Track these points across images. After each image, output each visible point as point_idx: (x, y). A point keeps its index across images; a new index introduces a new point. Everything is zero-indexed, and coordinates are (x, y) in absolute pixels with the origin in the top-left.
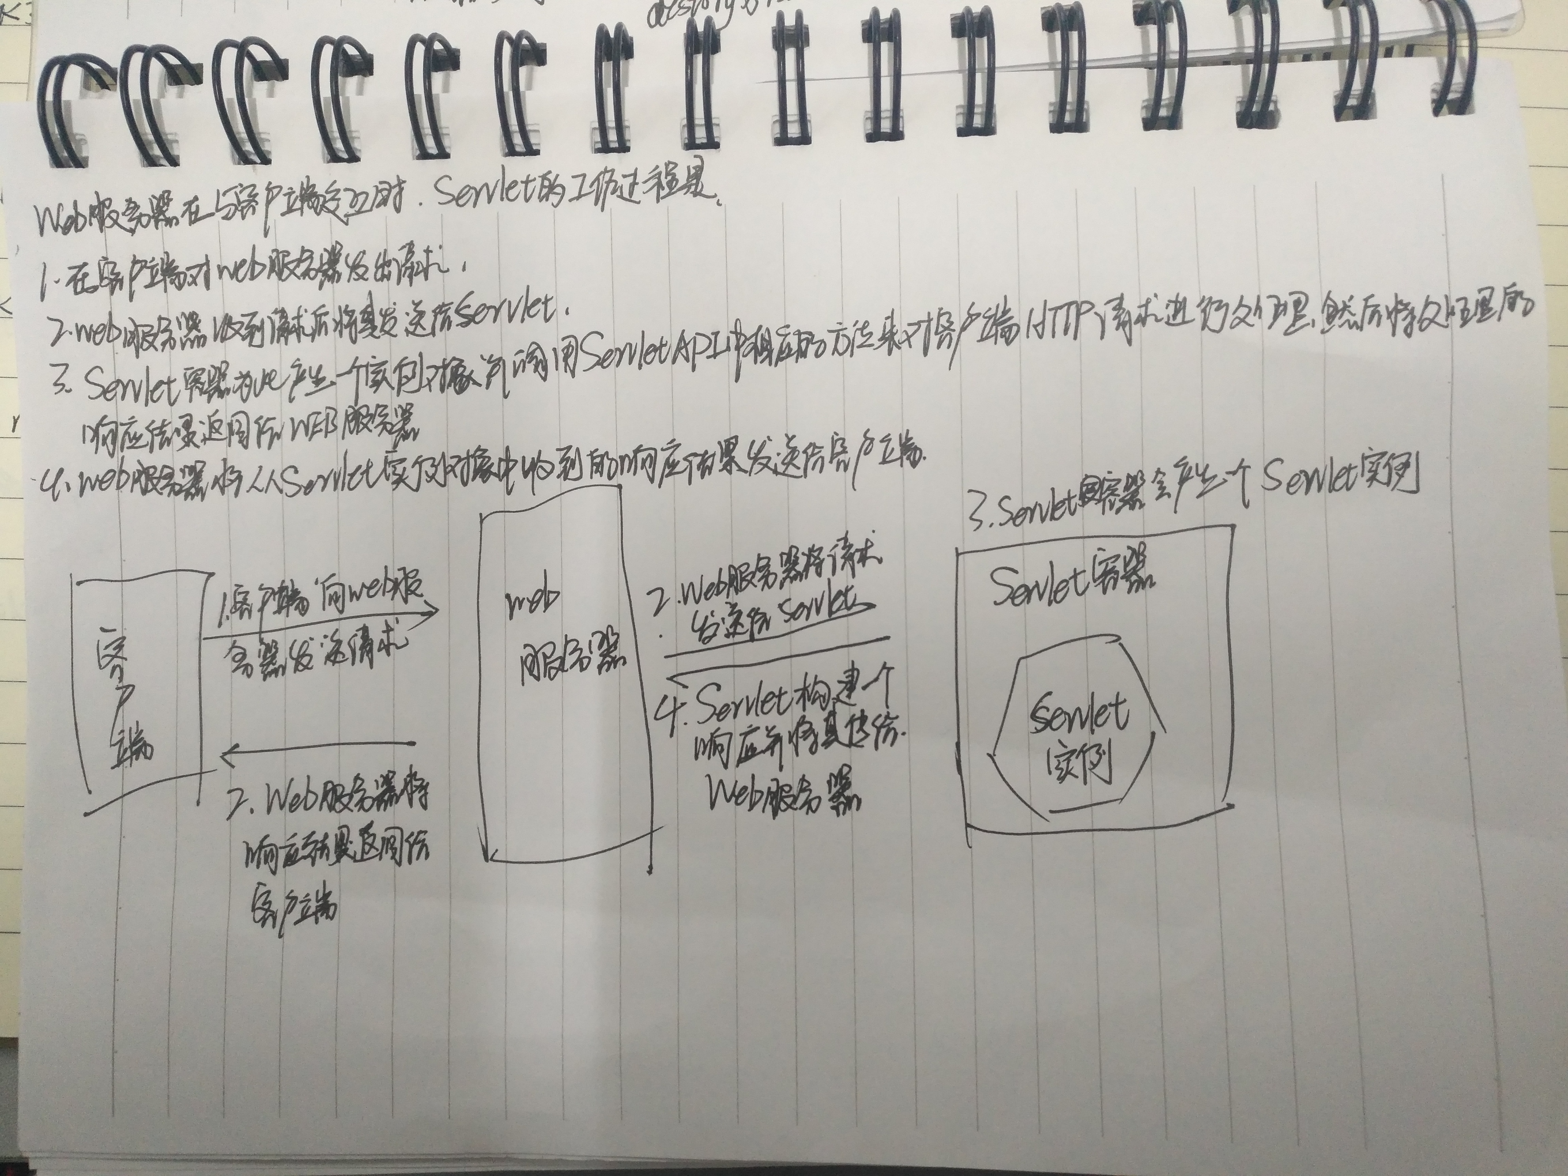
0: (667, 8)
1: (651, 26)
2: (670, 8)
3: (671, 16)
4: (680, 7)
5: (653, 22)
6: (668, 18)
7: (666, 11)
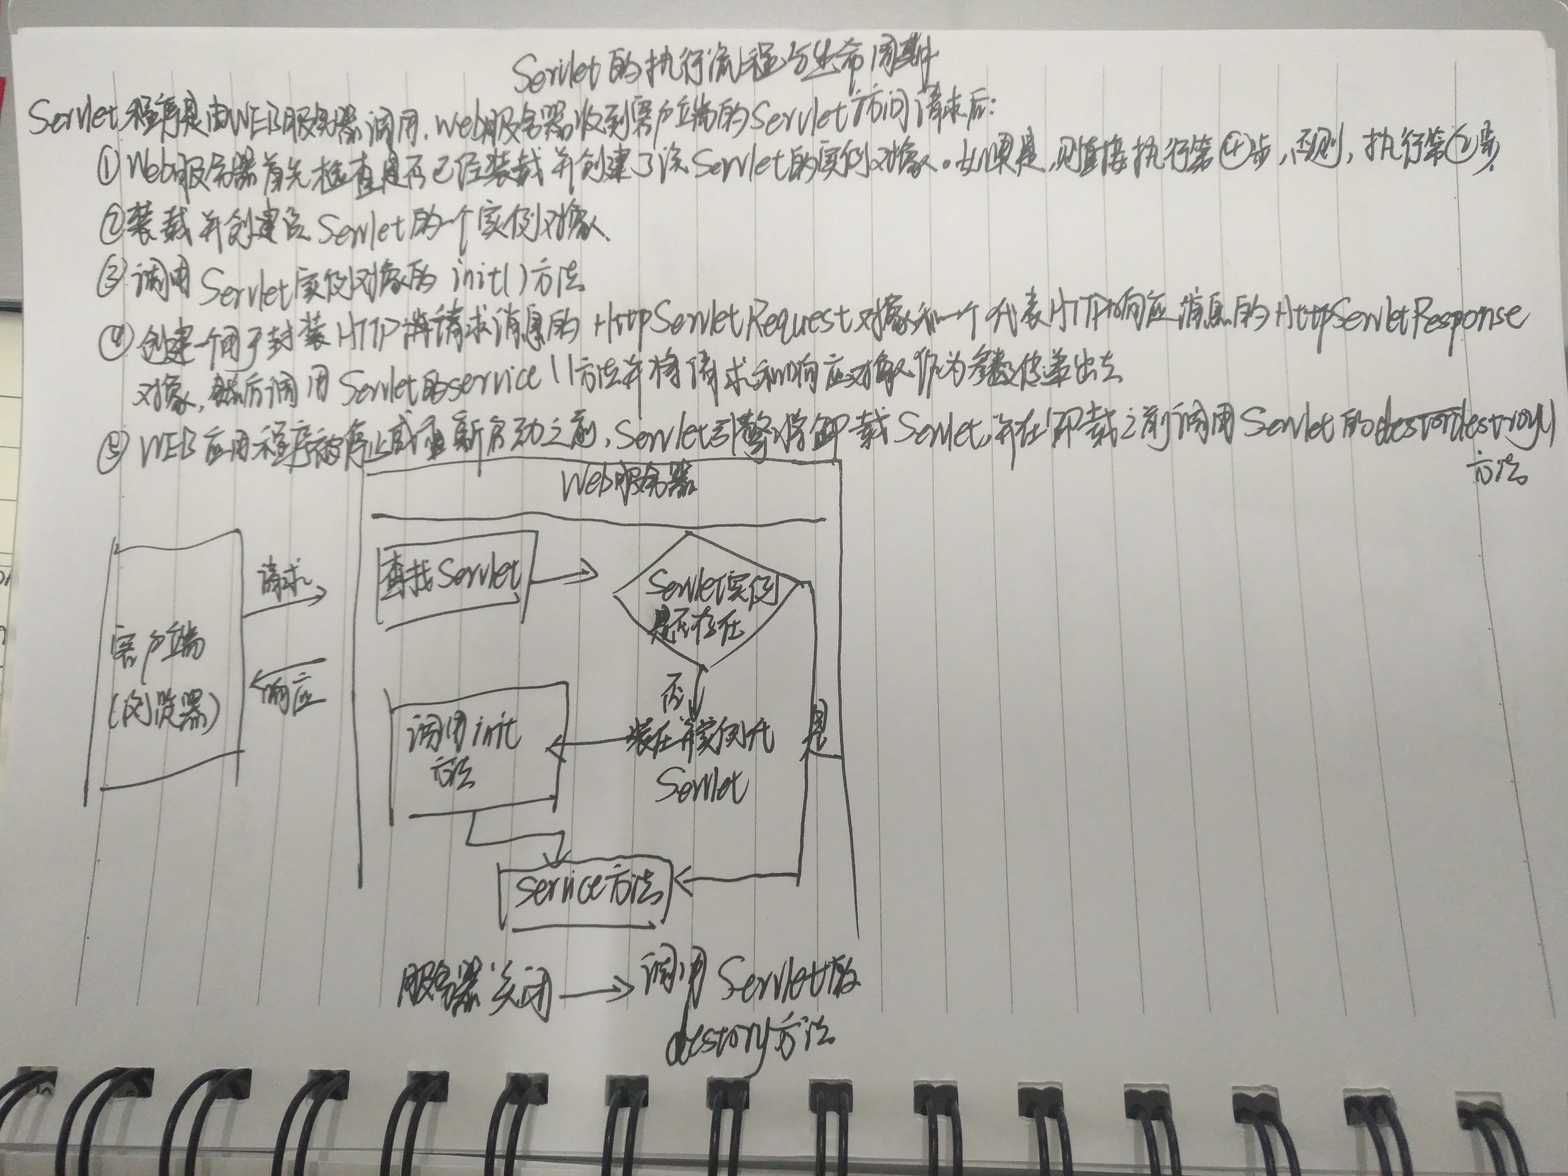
0: (689, 1040)
1: (671, 1064)
2: (693, 1041)
3: (693, 1051)
4: (705, 1042)
5: (672, 1058)
6: (690, 1055)
7: (688, 1044)
